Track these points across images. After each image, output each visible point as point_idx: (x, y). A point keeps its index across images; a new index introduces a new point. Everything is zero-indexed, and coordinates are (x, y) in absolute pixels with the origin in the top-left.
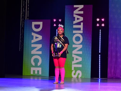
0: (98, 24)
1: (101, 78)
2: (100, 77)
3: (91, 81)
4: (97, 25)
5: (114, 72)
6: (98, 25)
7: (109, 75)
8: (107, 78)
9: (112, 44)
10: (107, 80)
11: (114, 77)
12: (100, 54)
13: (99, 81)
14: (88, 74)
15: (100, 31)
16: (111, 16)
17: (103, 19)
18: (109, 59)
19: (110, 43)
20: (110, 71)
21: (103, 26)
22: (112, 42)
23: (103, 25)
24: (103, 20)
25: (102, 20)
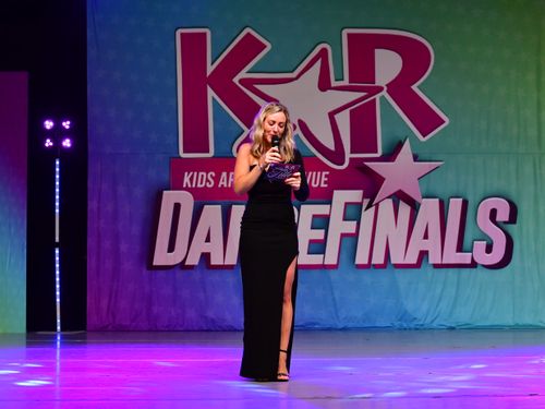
0: (48, 141)
1: (62, 330)
2: (59, 328)
3: (29, 344)
4: (47, 145)
5: (109, 307)
6: (49, 143)
7: (92, 319)
8: (84, 328)
9: (99, 208)
10: (85, 338)
11: (110, 327)
12: (57, 245)
13: (58, 343)
14: (18, 321)
15: (58, 163)
16: (94, 110)
17: (68, 123)
18: (91, 263)
19: (92, 205)
20: (96, 304)
21: (69, 145)
22: (99, 202)
23: (67, 143)
24: (66, 125)
25: (64, 124)
